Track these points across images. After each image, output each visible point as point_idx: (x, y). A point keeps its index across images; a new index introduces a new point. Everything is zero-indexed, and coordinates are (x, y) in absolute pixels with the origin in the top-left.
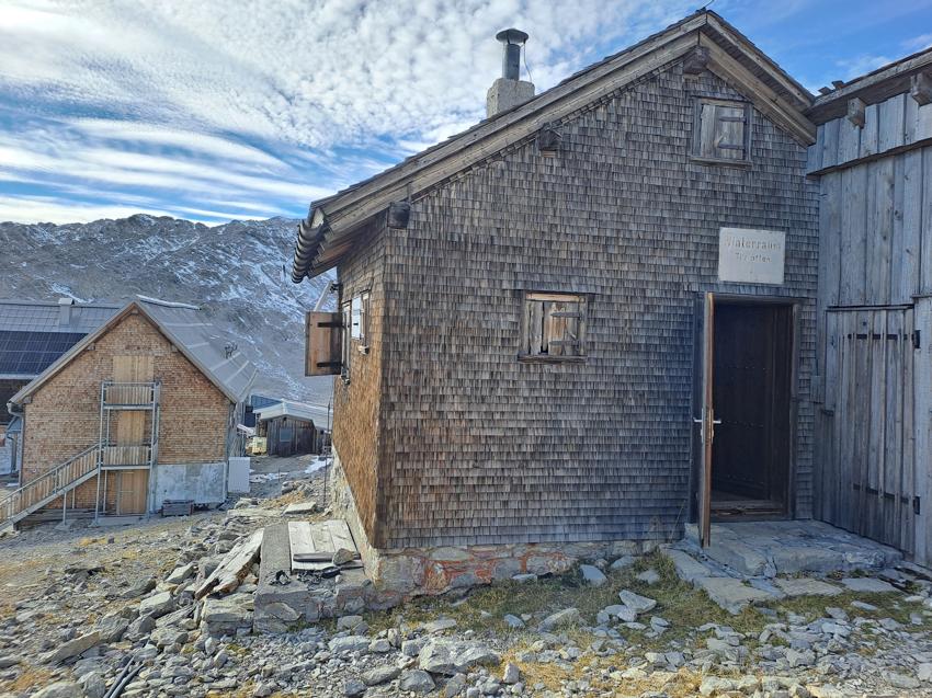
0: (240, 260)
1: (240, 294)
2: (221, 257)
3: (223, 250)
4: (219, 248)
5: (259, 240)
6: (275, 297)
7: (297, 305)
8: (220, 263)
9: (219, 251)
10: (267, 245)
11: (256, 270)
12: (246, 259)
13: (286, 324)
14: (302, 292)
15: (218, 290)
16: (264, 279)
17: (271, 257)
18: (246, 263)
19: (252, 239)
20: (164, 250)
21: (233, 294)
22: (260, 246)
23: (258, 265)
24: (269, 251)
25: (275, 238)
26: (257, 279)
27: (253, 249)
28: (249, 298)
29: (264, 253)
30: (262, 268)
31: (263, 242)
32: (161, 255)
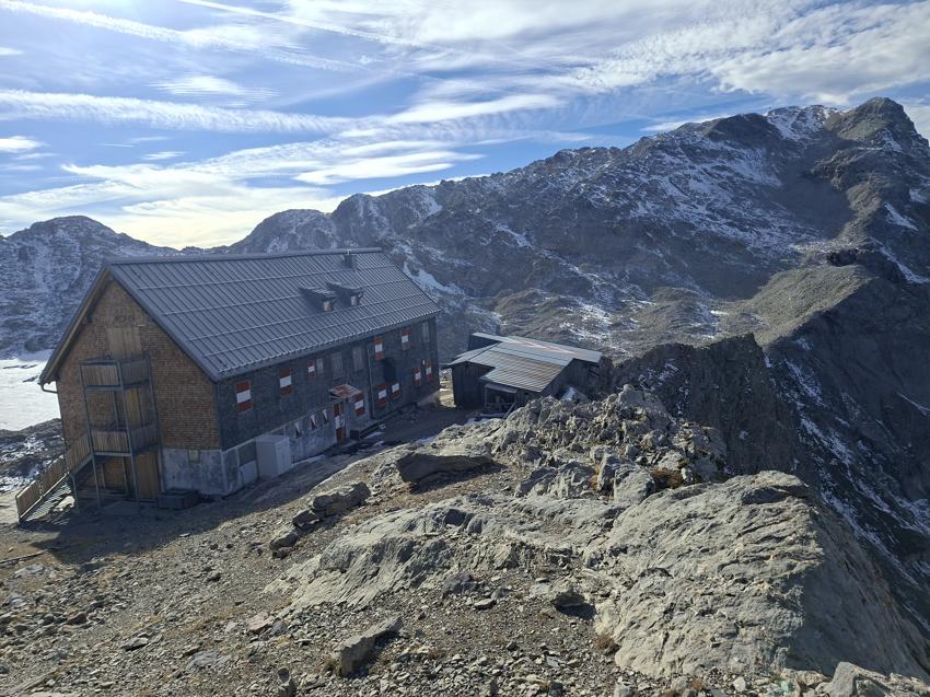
0: (648, 176)
1: (648, 210)
2: (630, 176)
3: (632, 169)
4: (628, 168)
5: (666, 152)
6: (683, 207)
7: (706, 212)
8: (629, 182)
9: (628, 171)
10: (674, 155)
11: (665, 183)
12: (654, 174)
13: (693, 233)
14: (713, 197)
15: (627, 208)
16: (672, 191)
17: (680, 167)
18: (654, 177)
19: (660, 153)
20: (581, 179)
21: (642, 211)
22: (668, 158)
23: (666, 178)
24: (677, 161)
25: (682, 146)
26: (664, 192)
27: (660, 162)
28: (657, 212)
29: (672, 164)
30: (670, 179)
31: (672, 154)
32: (577, 185)
